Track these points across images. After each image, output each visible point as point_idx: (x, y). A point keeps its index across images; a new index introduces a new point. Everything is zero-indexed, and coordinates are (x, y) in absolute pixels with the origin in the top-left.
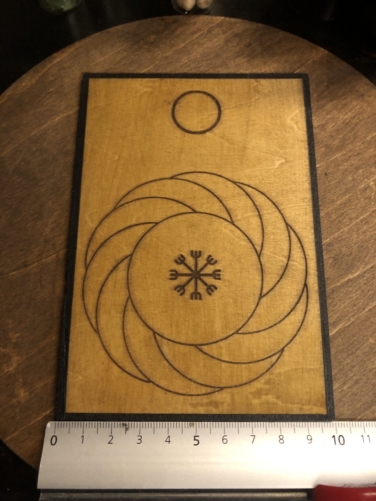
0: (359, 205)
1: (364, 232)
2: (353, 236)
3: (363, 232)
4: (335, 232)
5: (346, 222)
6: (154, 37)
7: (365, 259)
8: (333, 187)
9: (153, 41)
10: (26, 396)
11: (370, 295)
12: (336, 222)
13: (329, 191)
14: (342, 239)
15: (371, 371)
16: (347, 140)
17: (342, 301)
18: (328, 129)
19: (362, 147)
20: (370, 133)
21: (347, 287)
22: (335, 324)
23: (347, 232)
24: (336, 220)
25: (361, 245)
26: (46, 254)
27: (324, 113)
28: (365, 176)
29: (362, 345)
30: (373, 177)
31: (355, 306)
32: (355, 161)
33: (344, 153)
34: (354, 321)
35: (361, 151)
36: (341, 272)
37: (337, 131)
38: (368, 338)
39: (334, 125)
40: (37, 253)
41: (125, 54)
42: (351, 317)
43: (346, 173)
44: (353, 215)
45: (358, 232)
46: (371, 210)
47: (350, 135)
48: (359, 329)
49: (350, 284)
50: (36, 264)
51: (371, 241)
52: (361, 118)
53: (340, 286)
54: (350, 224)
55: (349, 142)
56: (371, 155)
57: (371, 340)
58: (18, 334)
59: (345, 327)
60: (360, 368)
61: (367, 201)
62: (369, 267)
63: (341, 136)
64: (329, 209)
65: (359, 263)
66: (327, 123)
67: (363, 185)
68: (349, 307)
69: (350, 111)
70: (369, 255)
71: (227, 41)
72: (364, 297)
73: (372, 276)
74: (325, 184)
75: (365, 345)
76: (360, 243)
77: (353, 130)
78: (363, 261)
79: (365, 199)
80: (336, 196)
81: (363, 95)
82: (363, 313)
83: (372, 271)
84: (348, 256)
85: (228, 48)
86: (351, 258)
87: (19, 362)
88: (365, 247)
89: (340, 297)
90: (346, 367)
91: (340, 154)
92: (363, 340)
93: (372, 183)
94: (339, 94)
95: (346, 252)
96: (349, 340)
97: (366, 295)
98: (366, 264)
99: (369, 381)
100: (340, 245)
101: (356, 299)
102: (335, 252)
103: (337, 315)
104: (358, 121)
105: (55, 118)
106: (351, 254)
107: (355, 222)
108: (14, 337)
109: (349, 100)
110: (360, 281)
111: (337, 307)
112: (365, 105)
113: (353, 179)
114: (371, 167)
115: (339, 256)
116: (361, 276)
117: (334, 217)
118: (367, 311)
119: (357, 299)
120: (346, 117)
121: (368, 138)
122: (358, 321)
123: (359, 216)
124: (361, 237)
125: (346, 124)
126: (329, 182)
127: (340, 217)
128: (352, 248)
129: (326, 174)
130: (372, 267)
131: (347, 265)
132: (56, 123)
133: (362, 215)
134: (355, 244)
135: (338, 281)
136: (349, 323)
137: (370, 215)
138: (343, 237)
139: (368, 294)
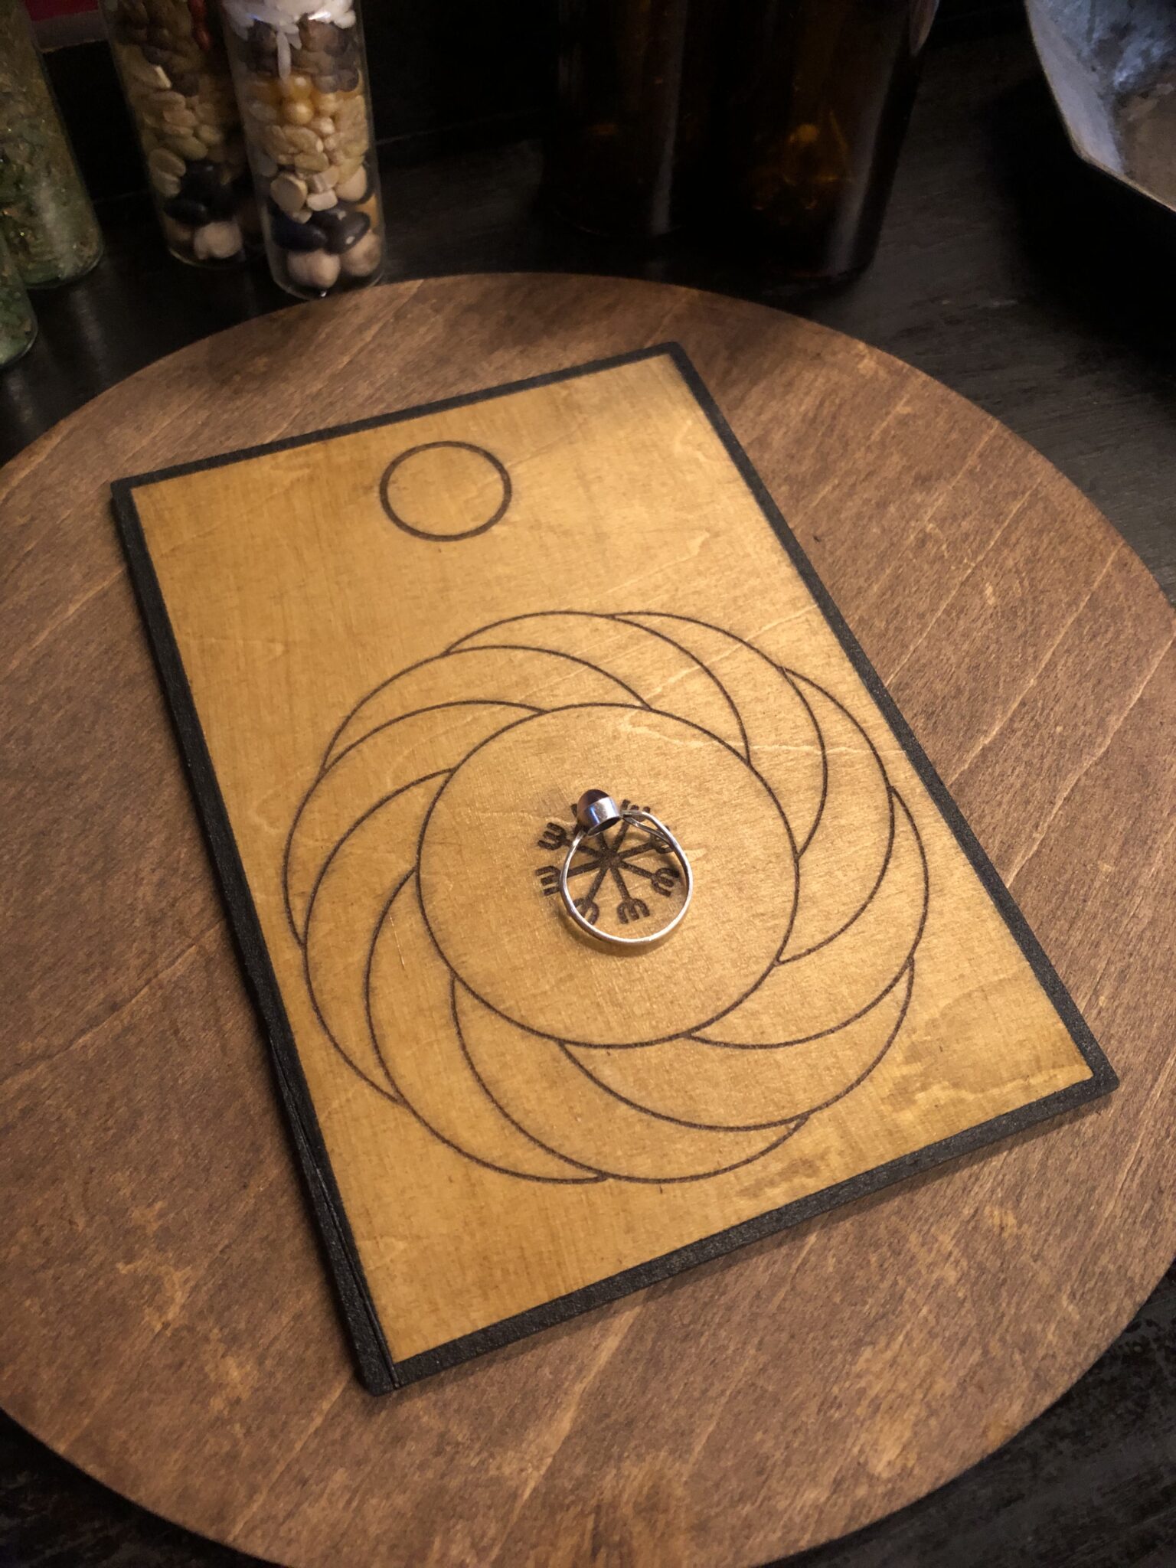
0: (923, 580)
1: (966, 635)
2: (943, 651)
3: (963, 635)
4: (900, 655)
5: (913, 627)
6: (265, 360)
7: (997, 692)
8: (845, 561)
9: (263, 369)
10: (247, 1375)
11: (1050, 768)
12: (891, 633)
13: (841, 573)
14: (925, 665)
15: (1140, 938)
16: (828, 454)
17: (994, 803)
18: (775, 444)
19: (871, 457)
20: (873, 425)
21: (988, 767)
22: (1006, 860)
23: (927, 647)
24: (887, 629)
25: (973, 664)
26: (164, 955)
27: (751, 414)
28: (907, 516)
29: (1090, 887)
30: (926, 512)
31: (1027, 802)
32: (869, 492)
33: (836, 482)
34: (1043, 839)
35: (872, 468)
36: (958, 737)
37: (798, 442)
38: (1096, 865)
39: (785, 433)
40: (138, 962)
41: (203, 414)
42: (1031, 832)
43: (861, 523)
44: (922, 607)
45: (952, 640)
46: (957, 581)
47: (831, 441)
48: (1064, 852)
49: (991, 757)
50: (146, 990)
51: (991, 648)
52: (837, 401)
53: (971, 771)
54: (925, 626)
55: (833, 457)
56: (899, 468)
57: (1107, 868)
58: (159, 1205)
59: (1030, 860)
60: (1112, 941)
61: (937, 566)
62: (1015, 705)
63: (812, 450)
64: (859, 612)
65: (987, 706)
66: (767, 432)
67: (912, 537)
68: (1015, 810)
69: (807, 394)
70: (1003, 679)
71: (453, 326)
72: (1039, 775)
73: (1032, 724)
74: (824, 560)
75: (1097, 884)
76: (967, 660)
77: (832, 431)
78: (994, 698)
79: (932, 563)
80: (862, 579)
81: (819, 355)
82: (1054, 812)
83: (1027, 712)
84: (954, 698)
85: (462, 340)
86: (964, 699)
87: (192, 1283)
88: (983, 665)
89: (983, 793)
90: (1078, 952)
91: (828, 488)
92: (1087, 873)
93: (931, 525)
94: (766, 366)
95: (946, 690)
96: (1055, 886)
97: (1041, 768)
98: (1006, 701)
99: (1150, 963)
100: (924, 680)
101: (1022, 786)
102: (922, 698)
103: (998, 838)
104: (833, 409)
105: (66, 609)
106: (959, 691)
107: (934, 620)
108: (147, 1216)
109: (793, 371)
110: (1012, 744)
111: (987, 820)
112: (835, 375)
113: (884, 530)
114: (911, 493)
115: (933, 703)
116: (1008, 730)
117: (880, 624)
118: (1063, 805)
119: (1024, 785)
120: (803, 408)
121: (873, 438)
122: (1053, 836)
123: (938, 603)
124: (965, 647)
125: (812, 422)
126: (832, 553)
127: (894, 618)
128: (955, 677)
129: (816, 538)
130: (1023, 704)
131: (963, 718)
132: (71, 620)
133: (941, 598)
134: (959, 667)
135: (961, 760)
136: (1035, 848)
137: (961, 594)
138: (923, 661)
139: (1046, 766)
